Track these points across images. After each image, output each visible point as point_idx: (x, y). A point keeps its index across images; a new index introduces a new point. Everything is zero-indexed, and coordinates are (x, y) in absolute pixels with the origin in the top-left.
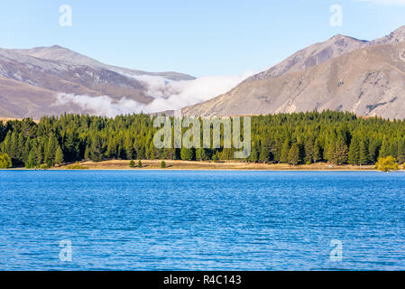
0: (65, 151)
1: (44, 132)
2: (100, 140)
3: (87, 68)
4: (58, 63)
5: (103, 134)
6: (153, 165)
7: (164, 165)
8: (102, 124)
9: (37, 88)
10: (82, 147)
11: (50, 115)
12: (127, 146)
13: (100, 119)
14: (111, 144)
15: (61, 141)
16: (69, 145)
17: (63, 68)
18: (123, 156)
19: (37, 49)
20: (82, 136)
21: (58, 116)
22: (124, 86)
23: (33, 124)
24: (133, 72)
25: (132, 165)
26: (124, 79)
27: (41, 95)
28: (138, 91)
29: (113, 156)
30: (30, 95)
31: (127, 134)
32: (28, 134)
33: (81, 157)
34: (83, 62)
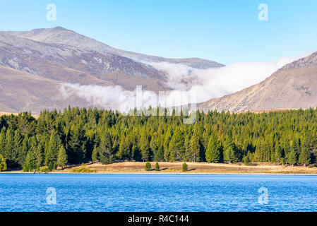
0: (69, 152)
1: (44, 128)
2: (110, 138)
3: (95, 54)
4: (62, 47)
5: (114, 131)
6: (173, 168)
7: (185, 168)
8: (113, 120)
9: (36, 77)
10: (90, 147)
11: (51, 109)
12: (142, 146)
13: (110, 114)
14: (123, 143)
15: (65, 139)
16: (73, 144)
17: (67, 53)
18: (137, 157)
19: (37, 32)
20: (89, 134)
21: (61, 110)
22: (138, 74)
23: (31, 119)
24: (150, 58)
25: (148, 168)
26: (139, 67)
27: (41, 85)
28: (157, 81)
29: (125, 157)
30: (28, 85)
31: (142, 131)
32: (26, 131)
33: (88, 158)
34: (90, 46)
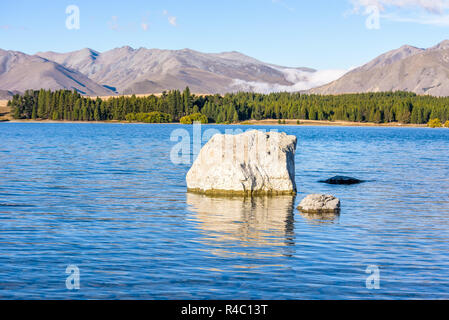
0: (240, 114)
1: (227, 102)
2: (260, 107)
3: (252, 65)
4: (236, 61)
5: (262, 104)
6: (293, 123)
7: (298, 123)
8: (261, 98)
9: (222, 76)
10: (250, 111)
11: (230, 92)
12: (276, 111)
13: (260, 95)
14: (267, 110)
15: (237, 108)
16: (241, 110)
17: (238, 64)
18: (274, 117)
19: (223, 53)
20: (249, 105)
21: (235, 92)
22: (274, 75)
23: (220, 97)
24: (281, 67)
25: (280, 122)
26: (275, 72)
27: (226, 81)
28: (282, 78)
29: (268, 117)
30: (219, 81)
31: (276, 104)
32: (217, 104)
33: (249, 117)
34: (250, 61)
